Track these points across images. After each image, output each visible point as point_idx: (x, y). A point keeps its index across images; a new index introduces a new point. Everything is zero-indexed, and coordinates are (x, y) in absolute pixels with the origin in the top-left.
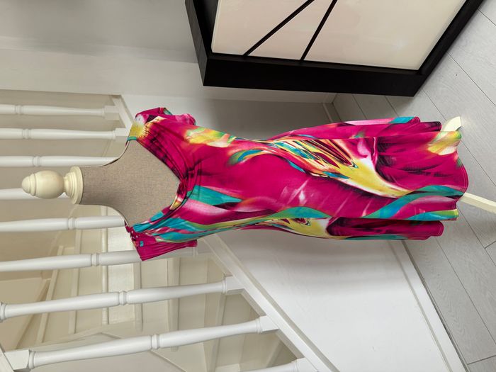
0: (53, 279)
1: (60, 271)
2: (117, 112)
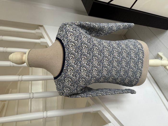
2: (41, 32)
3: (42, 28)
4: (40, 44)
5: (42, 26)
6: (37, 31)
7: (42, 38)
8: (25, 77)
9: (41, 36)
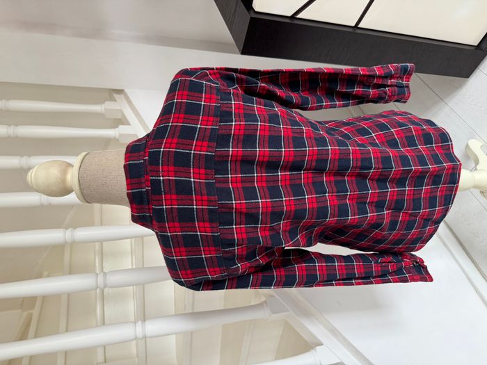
0: (36, 312)
1: (45, 298)
2: (119, 108)
3: (122, 96)
4: (118, 140)
5: (120, 92)
6: (109, 105)
7: (123, 124)
8: (82, 234)
9: (120, 119)
